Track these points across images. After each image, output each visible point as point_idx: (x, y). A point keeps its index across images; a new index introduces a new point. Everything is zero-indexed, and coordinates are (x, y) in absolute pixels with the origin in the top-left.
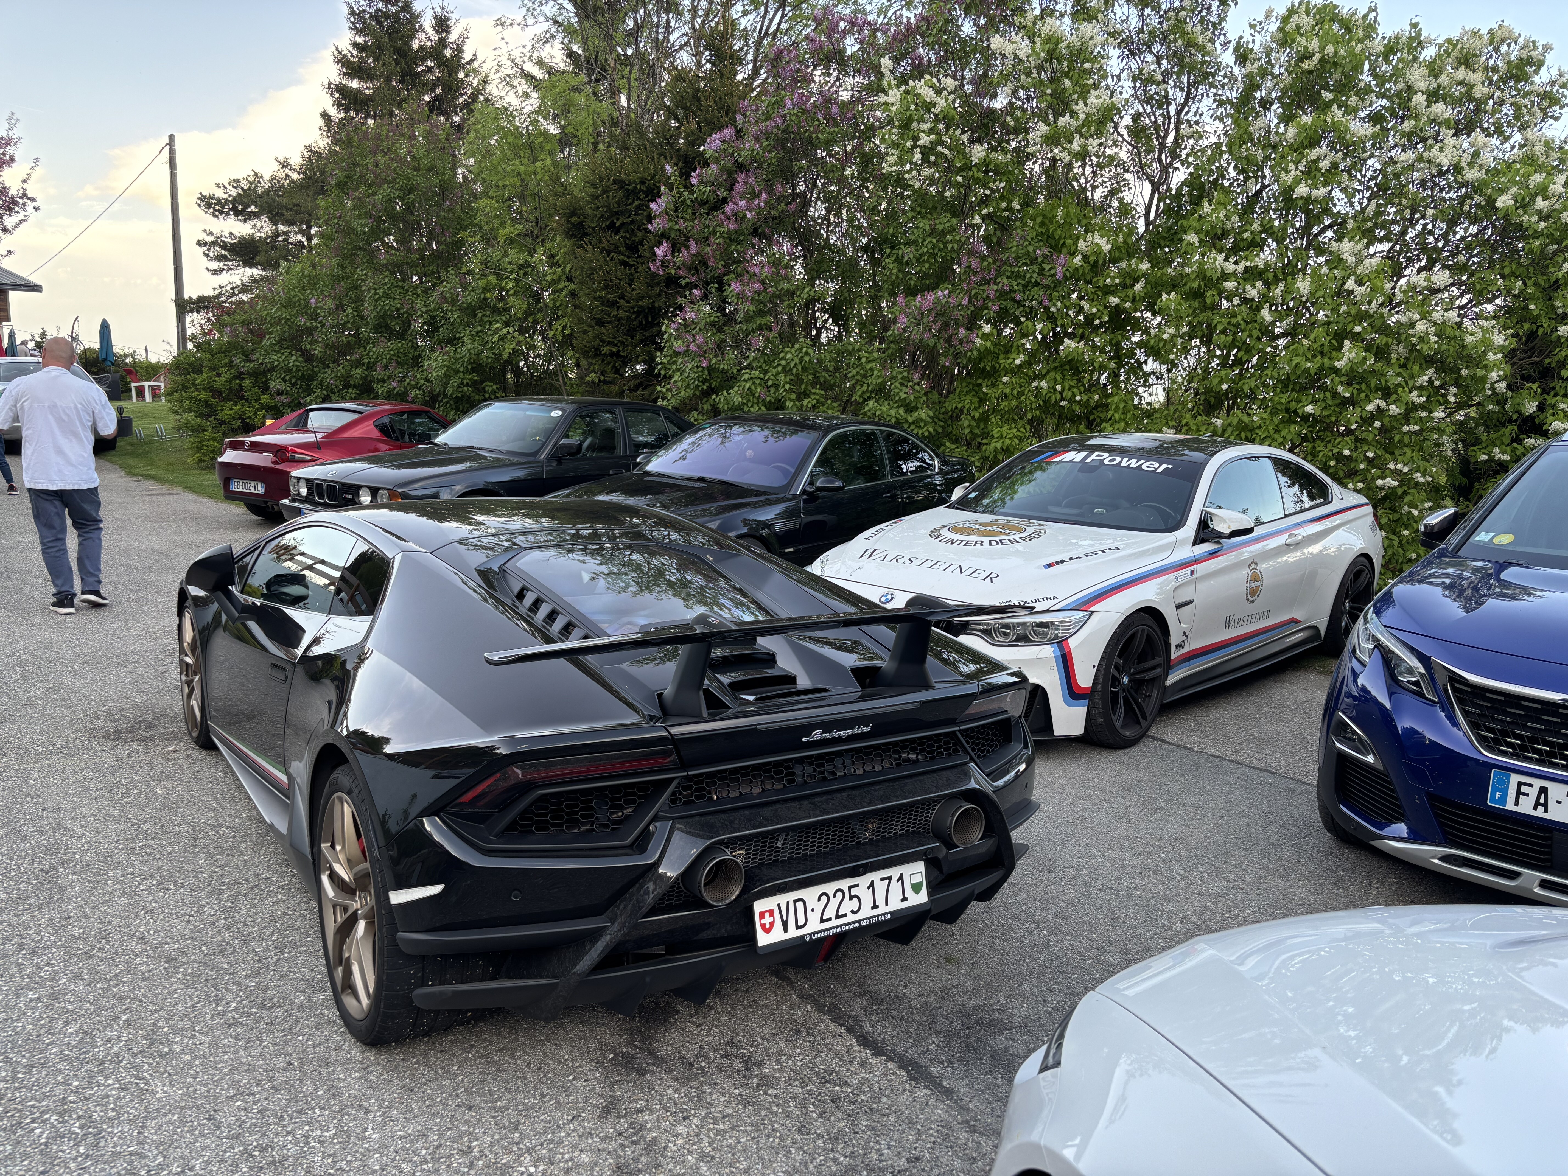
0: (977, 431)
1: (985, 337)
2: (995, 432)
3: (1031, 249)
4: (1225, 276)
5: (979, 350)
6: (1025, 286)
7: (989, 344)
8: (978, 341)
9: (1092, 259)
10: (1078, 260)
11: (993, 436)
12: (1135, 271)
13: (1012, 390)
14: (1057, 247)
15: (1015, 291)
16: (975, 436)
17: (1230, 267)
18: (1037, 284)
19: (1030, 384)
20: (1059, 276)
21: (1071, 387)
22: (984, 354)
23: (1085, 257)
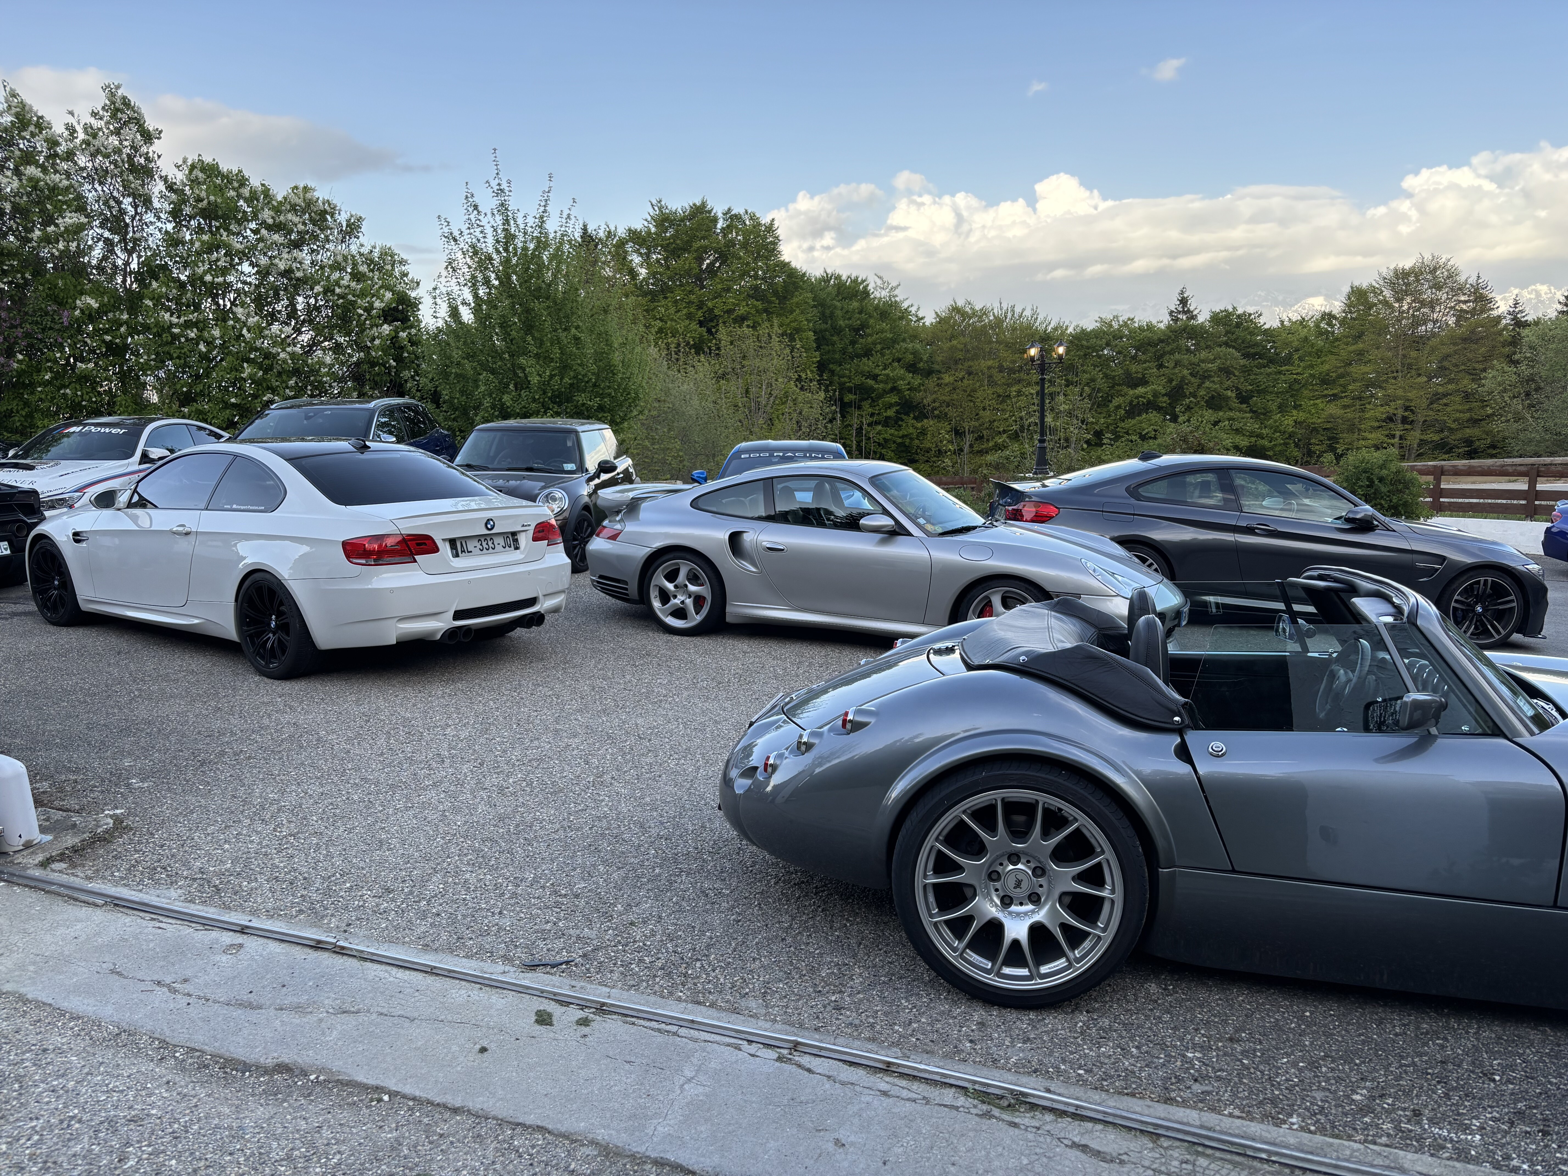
0: (25, 424)
1: (19, 362)
2: (39, 424)
3: (43, 306)
4: (172, 325)
5: (17, 371)
6: (43, 330)
7: (23, 367)
8: (15, 365)
9: (87, 312)
10: (77, 312)
11: (38, 427)
12: (119, 319)
13: (47, 395)
14: (61, 304)
15: (36, 333)
16: (26, 427)
17: (175, 320)
18: (51, 328)
19: (59, 391)
20: (66, 324)
21: (87, 393)
22: (20, 373)
23: (82, 311)
